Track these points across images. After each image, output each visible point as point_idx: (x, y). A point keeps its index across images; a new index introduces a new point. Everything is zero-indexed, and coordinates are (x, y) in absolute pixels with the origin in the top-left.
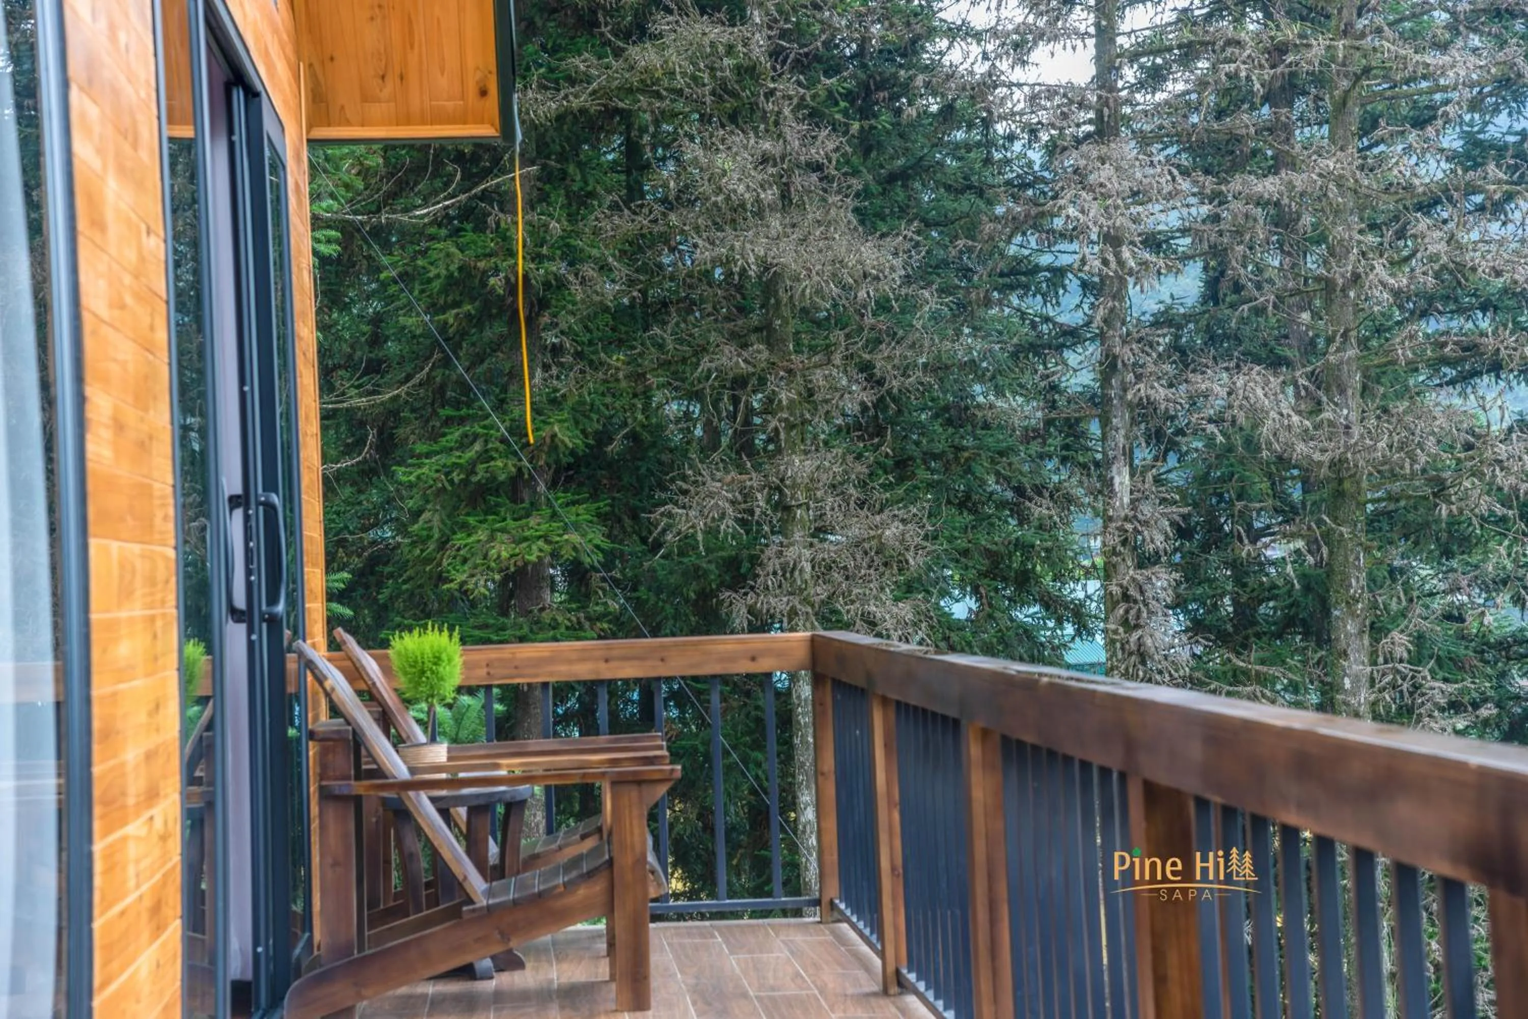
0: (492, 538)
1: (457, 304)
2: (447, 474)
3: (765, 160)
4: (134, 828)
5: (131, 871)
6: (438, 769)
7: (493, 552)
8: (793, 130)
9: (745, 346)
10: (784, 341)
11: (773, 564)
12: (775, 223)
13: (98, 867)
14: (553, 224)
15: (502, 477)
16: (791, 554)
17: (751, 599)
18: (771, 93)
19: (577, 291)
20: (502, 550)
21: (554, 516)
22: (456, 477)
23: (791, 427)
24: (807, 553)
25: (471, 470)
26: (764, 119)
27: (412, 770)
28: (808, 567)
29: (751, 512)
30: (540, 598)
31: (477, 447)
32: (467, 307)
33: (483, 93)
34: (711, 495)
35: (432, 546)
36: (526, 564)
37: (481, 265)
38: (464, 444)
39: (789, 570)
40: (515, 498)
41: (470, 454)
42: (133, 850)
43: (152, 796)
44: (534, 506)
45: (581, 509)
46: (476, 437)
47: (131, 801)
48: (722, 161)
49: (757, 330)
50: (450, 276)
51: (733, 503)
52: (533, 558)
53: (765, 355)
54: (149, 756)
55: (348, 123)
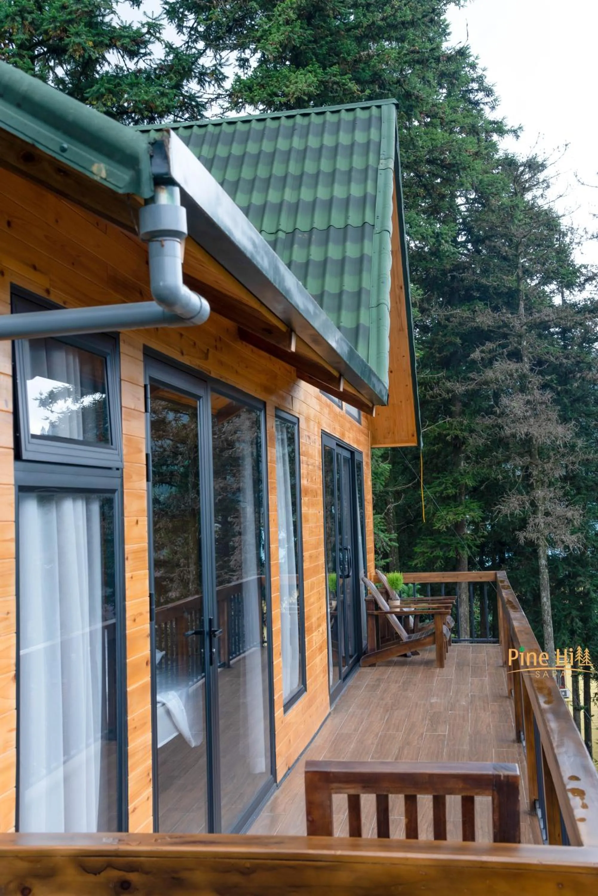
0: (447, 514)
1: (438, 444)
2: (435, 494)
3: (528, 402)
4: (314, 634)
5: (314, 642)
6: (397, 607)
7: (448, 518)
8: (537, 393)
9: (523, 457)
10: (535, 456)
11: (532, 523)
12: (532, 420)
13: (306, 643)
14: (465, 422)
15: (451, 495)
16: (537, 521)
17: (525, 534)
18: (530, 382)
19: (471, 441)
20: (451, 517)
21: (466, 507)
22: (438, 495)
23: (537, 481)
24: (542, 520)
25: (441, 493)
26: (528, 389)
27: (390, 608)
28: (542, 525)
29: (524, 508)
30: (463, 531)
31: (444, 486)
32: (441, 445)
33: (413, 436)
34: (512, 503)
35: (431, 515)
36: (458, 521)
37: (444, 432)
38: (440, 484)
39: (536, 525)
40: (455, 501)
41: (441, 488)
42: (314, 638)
43: (319, 626)
44: (461, 504)
45: (475, 504)
46: (443, 483)
47: (314, 629)
48: (514, 404)
49: (526, 452)
50: (435, 436)
51: (519, 505)
52: (459, 520)
53: (529, 460)
54: (318, 619)
55: (381, 444)
